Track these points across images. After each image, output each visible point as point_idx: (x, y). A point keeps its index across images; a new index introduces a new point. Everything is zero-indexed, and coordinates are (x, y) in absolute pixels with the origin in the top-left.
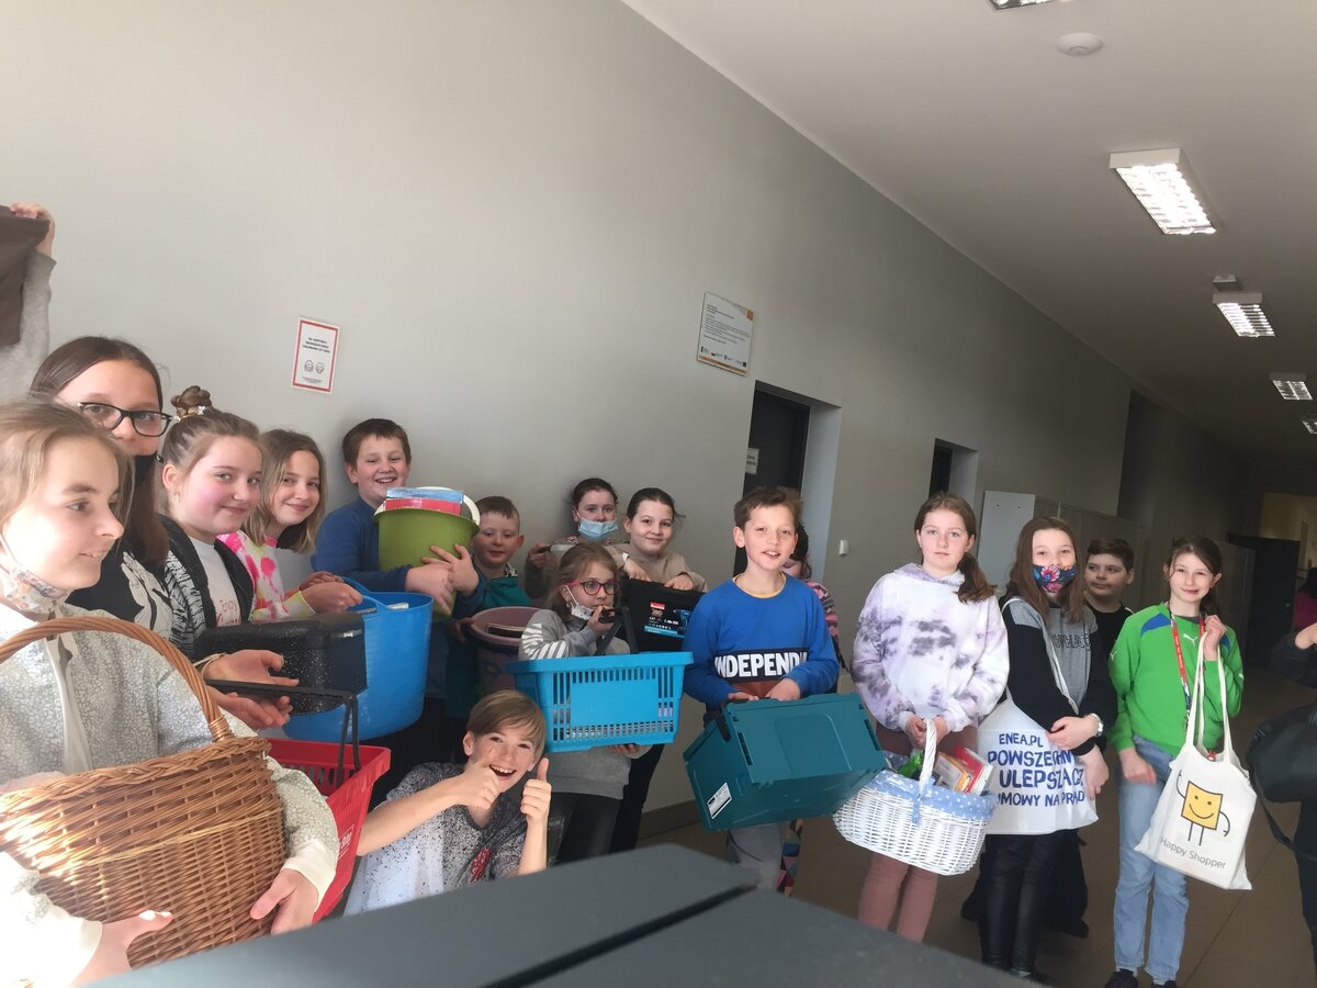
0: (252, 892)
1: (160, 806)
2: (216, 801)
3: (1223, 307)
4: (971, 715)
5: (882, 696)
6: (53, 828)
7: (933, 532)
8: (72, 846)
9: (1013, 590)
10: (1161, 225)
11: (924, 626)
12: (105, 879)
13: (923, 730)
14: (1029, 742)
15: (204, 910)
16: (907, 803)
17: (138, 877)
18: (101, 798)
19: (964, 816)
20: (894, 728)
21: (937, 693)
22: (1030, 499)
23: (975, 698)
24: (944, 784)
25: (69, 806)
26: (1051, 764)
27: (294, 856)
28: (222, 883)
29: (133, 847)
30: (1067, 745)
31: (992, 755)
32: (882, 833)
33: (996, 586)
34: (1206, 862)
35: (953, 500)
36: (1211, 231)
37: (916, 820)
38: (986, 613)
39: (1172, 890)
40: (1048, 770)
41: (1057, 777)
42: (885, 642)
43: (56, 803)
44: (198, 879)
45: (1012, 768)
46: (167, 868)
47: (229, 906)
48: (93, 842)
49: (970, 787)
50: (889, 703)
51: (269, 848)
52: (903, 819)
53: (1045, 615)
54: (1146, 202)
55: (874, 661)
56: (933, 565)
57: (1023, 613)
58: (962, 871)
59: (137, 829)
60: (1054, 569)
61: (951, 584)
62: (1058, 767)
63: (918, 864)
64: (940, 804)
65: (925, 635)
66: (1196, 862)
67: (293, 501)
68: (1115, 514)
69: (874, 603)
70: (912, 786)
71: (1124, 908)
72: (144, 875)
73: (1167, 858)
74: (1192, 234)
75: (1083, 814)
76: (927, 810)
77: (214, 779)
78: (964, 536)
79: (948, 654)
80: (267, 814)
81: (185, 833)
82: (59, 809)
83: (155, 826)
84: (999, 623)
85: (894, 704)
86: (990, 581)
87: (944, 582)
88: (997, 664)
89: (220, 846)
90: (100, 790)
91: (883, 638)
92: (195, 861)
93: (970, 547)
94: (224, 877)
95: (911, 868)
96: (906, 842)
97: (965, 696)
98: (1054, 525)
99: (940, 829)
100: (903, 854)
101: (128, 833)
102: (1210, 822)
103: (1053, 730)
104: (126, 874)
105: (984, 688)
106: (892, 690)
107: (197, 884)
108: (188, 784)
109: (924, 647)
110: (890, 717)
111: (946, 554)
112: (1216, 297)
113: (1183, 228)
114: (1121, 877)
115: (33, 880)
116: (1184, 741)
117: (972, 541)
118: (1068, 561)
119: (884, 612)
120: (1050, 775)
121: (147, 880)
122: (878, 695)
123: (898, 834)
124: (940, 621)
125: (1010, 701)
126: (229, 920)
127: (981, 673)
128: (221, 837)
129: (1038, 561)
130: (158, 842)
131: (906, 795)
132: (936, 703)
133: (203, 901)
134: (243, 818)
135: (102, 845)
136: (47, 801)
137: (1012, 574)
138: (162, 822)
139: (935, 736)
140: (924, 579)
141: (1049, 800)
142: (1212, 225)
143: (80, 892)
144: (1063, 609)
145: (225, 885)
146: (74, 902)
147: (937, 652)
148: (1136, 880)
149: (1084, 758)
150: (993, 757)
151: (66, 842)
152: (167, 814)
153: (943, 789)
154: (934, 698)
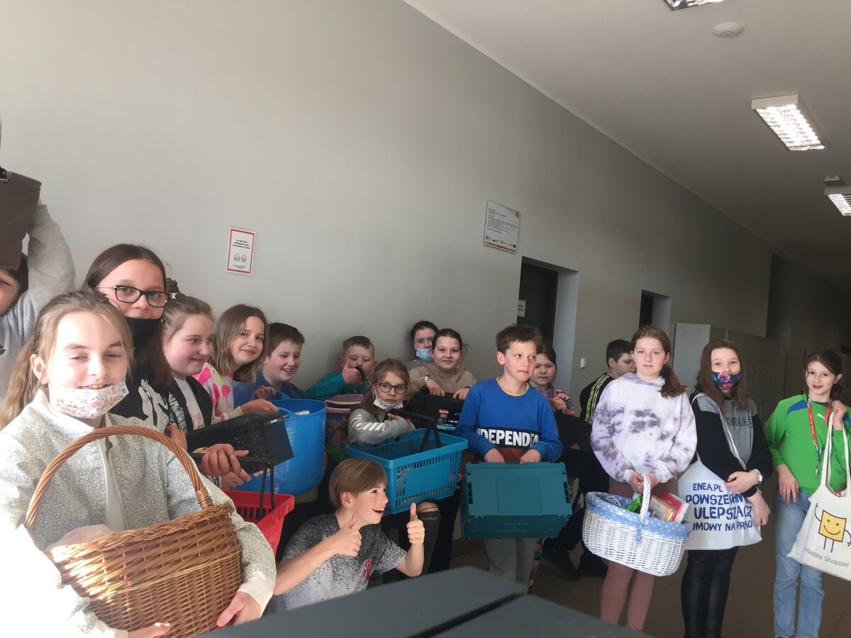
0: (221, 607)
1: (164, 553)
2: (199, 549)
3: (832, 197)
4: (673, 471)
5: (612, 460)
6: (98, 570)
7: (642, 352)
8: (109, 581)
9: (699, 389)
10: (788, 145)
11: (639, 414)
12: (129, 602)
13: (641, 480)
14: (713, 489)
15: (190, 621)
16: (633, 529)
17: (149, 600)
18: (128, 549)
19: (670, 537)
20: (621, 480)
21: (649, 457)
22: (708, 327)
23: (675, 461)
24: (656, 516)
25: (108, 555)
26: (728, 503)
27: (246, 582)
28: (202, 602)
29: (146, 581)
30: (739, 491)
31: (689, 498)
32: (616, 548)
33: (685, 386)
34: (836, 563)
35: (655, 331)
36: (822, 147)
37: (639, 539)
38: (680, 404)
39: (812, 583)
40: (726, 507)
41: (733, 511)
42: (614, 424)
43: (100, 553)
44: (187, 600)
45: (702, 506)
46: (168, 594)
47: (206, 617)
48: (122, 578)
49: (673, 518)
50: (617, 464)
51: (231, 578)
52: (630, 539)
53: (722, 405)
54: (776, 130)
55: (607, 437)
56: (643, 373)
57: (706, 404)
58: (670, 573)
59: (150, 569)
60: (726, 375)
61: (656, 385)
62: (733, 505)
63: (641, 569)
64: (654, 529)
65: (640, 419)
66: (829, 563)
67: (246, 348)
68: (764, 336)
69: (605, 399)
70: (635, 517)
71: (780, 597)
72: (153, 598)
73: (809, 560)
74: (809, 150)
75: (752, 536)
76: (646, 533)
77: (198, 534)
78: (663, 354)
79: (656, 431)
80: (230, 556)
81: (180, 571)
82: (102, 557)
83: (161, 566)
84: (689, 410)
85: (621, 465)
86: (682, 383)
87: (651, 384)
88: (689, 438)
89: (201, 578)
90: (128, 545)
91: (612, 422)
92: (185, 588)
93: (667, 360)
94: (203, 599)
95: (635, 572)
96: (632, 554)
97: (668, 459)
98: (724, 345)
99: (654, 545)
100: (630, 562)
101: (144, 571)
102: (839, 537)
103: (728, 480)
104: (143, 599)
105: (681, 454)
106: (619, 456)
107: (185, 603)
108: (182, 539)
109: (639, 427)
110: (618, 473)
111: (652, 366)
112: (827, 190)
113: (802, 146)
114: (777, 575)
115: (86, 603)
116: (819, 484)
117: (668, 357)
118: (736, 369)
119: (612, 404)
120: (728, 510)
121: (155, 602)
122: (610, 459)
123: (627, 549)
124: (649, 410)
125: (699, 462)
126: (205, 626)
127: (679, 444)
128: (202, 573)
129: (715, 369)
130: (162, 577)
131: (631, 523)
132: (648, 464)
133: (190, 614)
134: (216, 559)
135: (128, 580)
136: (95, 552)
137: (698, 378)
138: (165, 564)
139: (650, 485)
140: (638, 383)
141: (728, 527)
142: (822, 144)
143: (114, 611)
144: (734, 401)
145: (203, 604)
146: (110, 617)
147: (648, 430)
148: (787, 577)
149: (750, 499)
150: (689, 499)
151: (106, 578)
152: (169, 558)
153: (656, 519)
154: (647, 461)
